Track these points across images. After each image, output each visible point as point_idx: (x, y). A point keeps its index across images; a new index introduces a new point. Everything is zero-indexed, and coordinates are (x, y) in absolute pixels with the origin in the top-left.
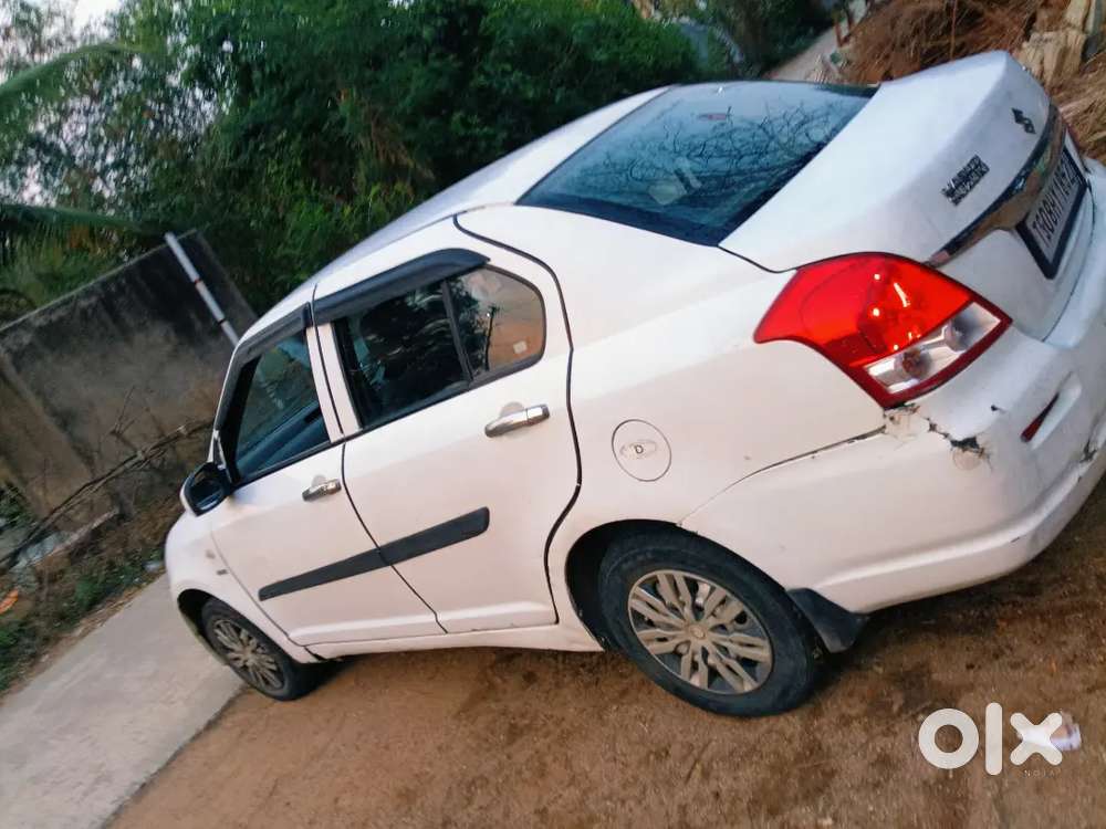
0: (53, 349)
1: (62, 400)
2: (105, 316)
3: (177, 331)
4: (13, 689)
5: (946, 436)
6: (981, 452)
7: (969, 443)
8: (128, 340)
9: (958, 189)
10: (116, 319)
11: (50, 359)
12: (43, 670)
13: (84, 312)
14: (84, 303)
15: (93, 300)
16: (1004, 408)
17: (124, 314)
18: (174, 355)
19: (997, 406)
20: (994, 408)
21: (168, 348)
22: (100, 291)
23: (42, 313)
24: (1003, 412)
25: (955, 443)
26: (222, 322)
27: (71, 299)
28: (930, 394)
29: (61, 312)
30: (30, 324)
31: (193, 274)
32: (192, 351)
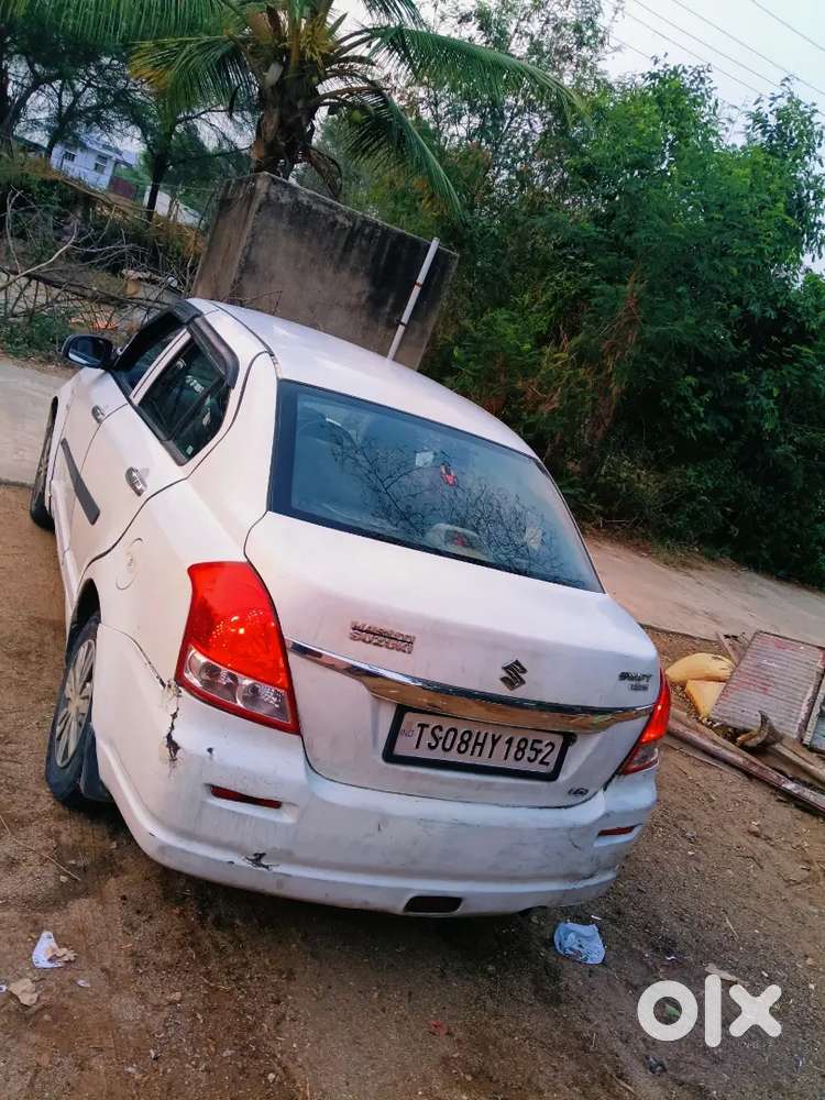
0: (290, 223)
1: (261, 255)
2: (342, 241)
3: (370, 298)
4: (16, 360)
5: (172, 727)
6: (173, 759)
7: (173, 746)
8: (337, 269)
9: (362, 633)
10: (347, 249)
11: (284, 226)
12: (43, 371)
13: (335, 223)
14: (340, 219)
15: (347, 223)
16: (215, 758)
17: (355, 252)
18: (351, 309)
19: (214, 752)
20: (210, 750)
21: (354, 300)
22: (358, 224)
23: (310, 196)
24: (211, 758)
25: (169, 737)
26: (402, 324)
27: (336, 208)
28: (193, 698)
29: (322, 208)
30: (296, 193)
31: (421, 279)
32: (363, 319)
